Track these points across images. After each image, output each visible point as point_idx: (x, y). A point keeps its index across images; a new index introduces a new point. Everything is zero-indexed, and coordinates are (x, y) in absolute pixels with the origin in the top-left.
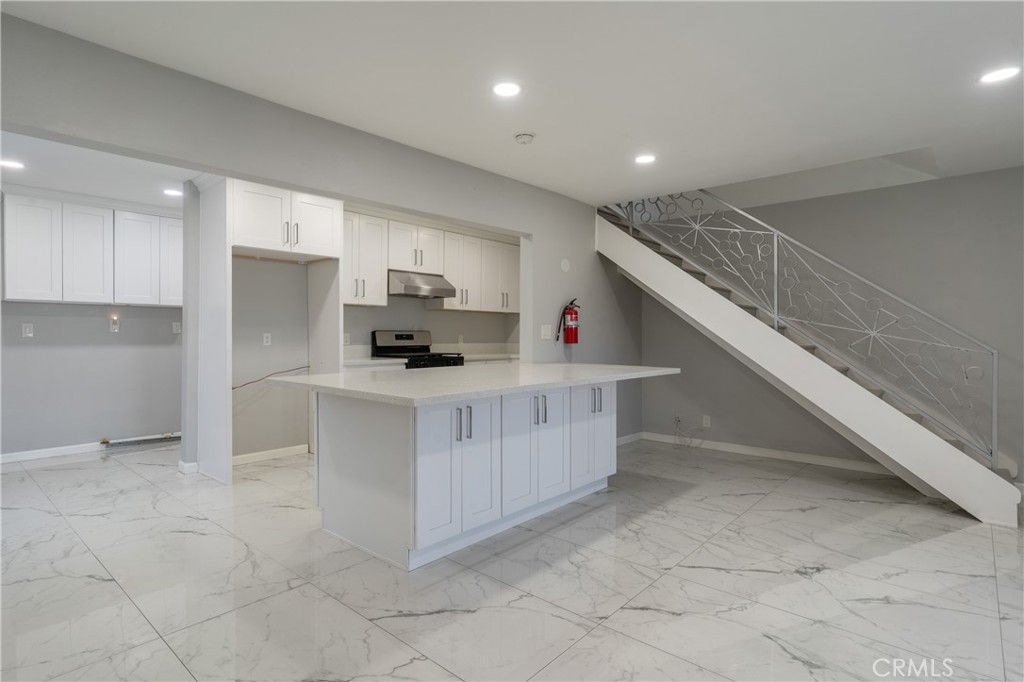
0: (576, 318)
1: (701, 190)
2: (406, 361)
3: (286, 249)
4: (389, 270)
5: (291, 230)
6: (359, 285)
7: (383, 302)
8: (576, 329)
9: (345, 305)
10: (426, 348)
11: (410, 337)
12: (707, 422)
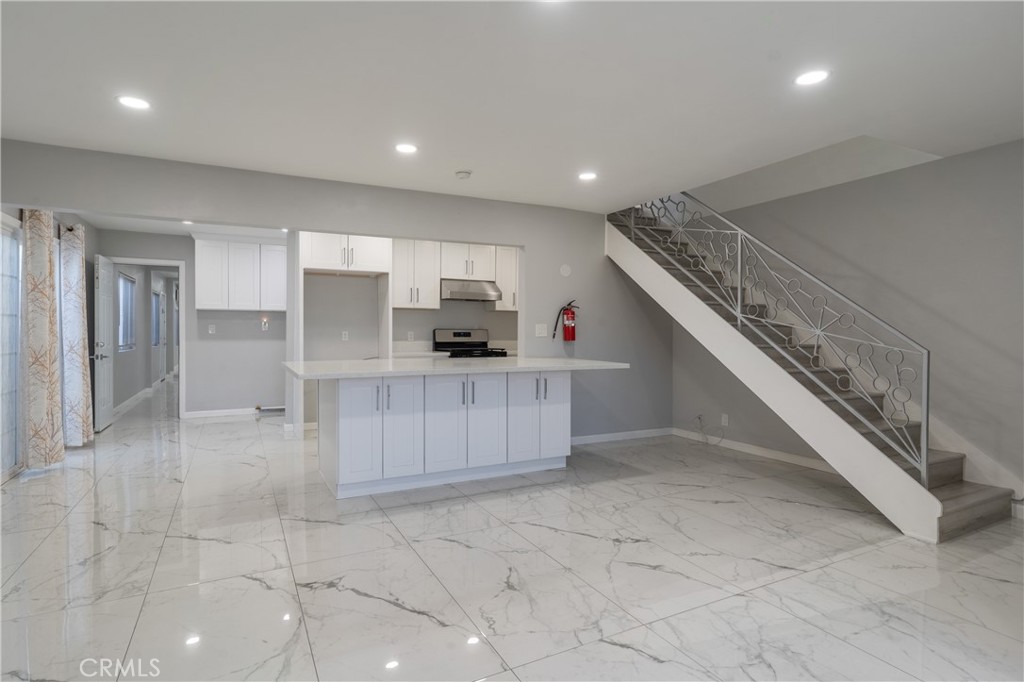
0: (573, 319)
1: (683, 193)
2: (449, 354)
3: (344, 268)
4: (442, 279)
5: (348, 254)
6: (414, 293)
7: (436, 305)
8: (573, 328)
9: (394, 309)
10: (485, 344)
11: (468, 335)
12: (725, 420)
